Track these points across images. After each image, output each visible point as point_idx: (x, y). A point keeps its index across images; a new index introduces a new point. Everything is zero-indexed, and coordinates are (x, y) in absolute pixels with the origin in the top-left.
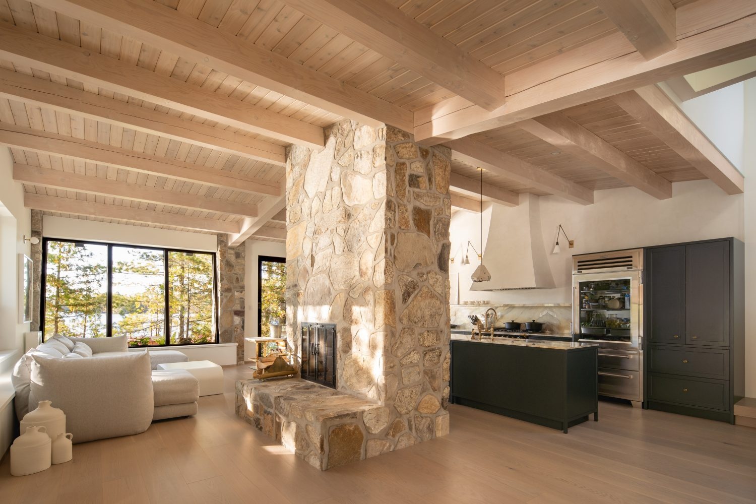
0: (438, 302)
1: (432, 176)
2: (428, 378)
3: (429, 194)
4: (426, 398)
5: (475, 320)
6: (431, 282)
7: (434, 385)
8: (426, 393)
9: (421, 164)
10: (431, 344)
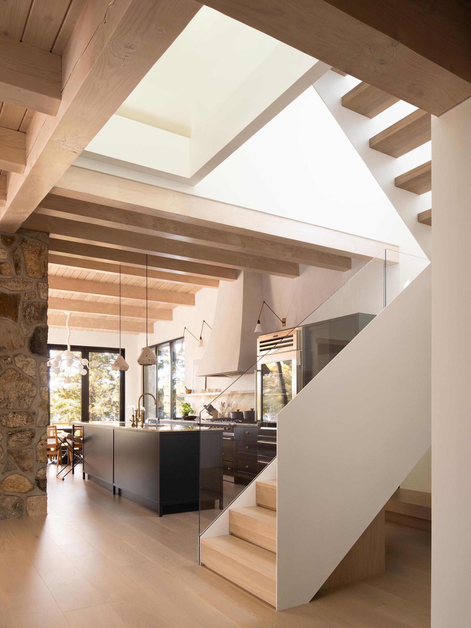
0: (30, 385)
1: (20, 261)
2: (13, 458)
3: (16, 280)
4: (10, 477)
5: (210, 409)
6: (19, 365)
7: (23, 466)
8: (11, 472)
9: (3, 251)
10: (18, 425)
